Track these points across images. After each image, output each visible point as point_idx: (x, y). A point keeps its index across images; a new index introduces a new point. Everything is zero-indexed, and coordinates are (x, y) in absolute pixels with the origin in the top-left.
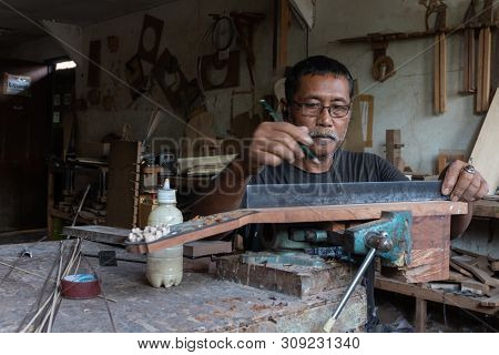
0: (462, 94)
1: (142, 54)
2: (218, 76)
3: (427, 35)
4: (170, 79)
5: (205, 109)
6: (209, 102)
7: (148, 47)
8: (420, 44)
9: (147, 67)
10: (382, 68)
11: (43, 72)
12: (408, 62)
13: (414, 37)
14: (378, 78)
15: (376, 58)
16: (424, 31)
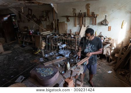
0: (78, 24)
1: (29, 14)
2: (43, 19)
3: (74, 17)
4: (35, 19)
5: (42, 24)
6: (42, 23)
7: (30, 13)
8: (73, 18)
9: (30, 17)
10: (68, 20)
11: (9, 16)
12: (72, 20)
13: (72, 17)
14: (68, 22)
15: (67, 19)
16: (73, 16)
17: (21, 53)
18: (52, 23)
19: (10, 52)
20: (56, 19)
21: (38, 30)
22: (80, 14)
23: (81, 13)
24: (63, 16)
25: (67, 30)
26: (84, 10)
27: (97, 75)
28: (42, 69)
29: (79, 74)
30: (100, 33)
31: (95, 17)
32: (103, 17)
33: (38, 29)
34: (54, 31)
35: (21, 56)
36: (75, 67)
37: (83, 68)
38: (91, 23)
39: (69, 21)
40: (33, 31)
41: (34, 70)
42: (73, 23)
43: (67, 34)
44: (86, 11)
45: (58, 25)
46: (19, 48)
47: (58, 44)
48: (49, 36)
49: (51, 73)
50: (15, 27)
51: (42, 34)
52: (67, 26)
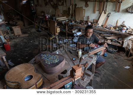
4: (52, 3)
6: (59, 8)
8: (93, 2)
12: (91, 5)
14: (86, 7)
15: (86, 4)
17: (37, 37)
18: (69, 9)
19: (27, 35)
20: (74, 4)
21: (54, 16)
25: (84, 16)
27: (111, 68)
28: (47, 55)
29: (91, 64)
30: (122, 22)
31: (119, 2)
33: (54, 14)
34: (70, 17)
35: (37, 40)
36: (87, 56)
37: (96, 58)
38: (114, 10)
39: (88, 6)
40: (49, 16)
41: (39, 56)
42: (92, 9)
43: (84, 21)
45: (75, 11)
46: (35, 32)
47: (74, 32)
48: (65, 22)
49: (56, 61)
50: (33, 12)
51: (58, 20)
52: (85, 11)
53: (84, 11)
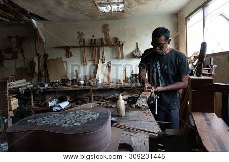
0: (90, 61)
3: (81, 47)
6: (5, 64)
8: (79, 49)
10: (69, 54)
12: (76, 53)
13: (77, 47)
14: (68, 57)
15: (66, 52)
16: (79, 45)
18: (32, 64)
20: (42, 54)
22: (93, 41)
23: (95, 40)
24: (57, 47)
25: (67, 73)
26: (100, 35)
31: (120, 46)
32: (133, 45)
34: (35, 80)
38: (115, 56)
39: (71, 55)
42: (80, 60)
44: (102, 36)
45: (45, 67)
47: (50, 104)
48: (25, 88)
52: (66, 65)
53: (65, 63)
